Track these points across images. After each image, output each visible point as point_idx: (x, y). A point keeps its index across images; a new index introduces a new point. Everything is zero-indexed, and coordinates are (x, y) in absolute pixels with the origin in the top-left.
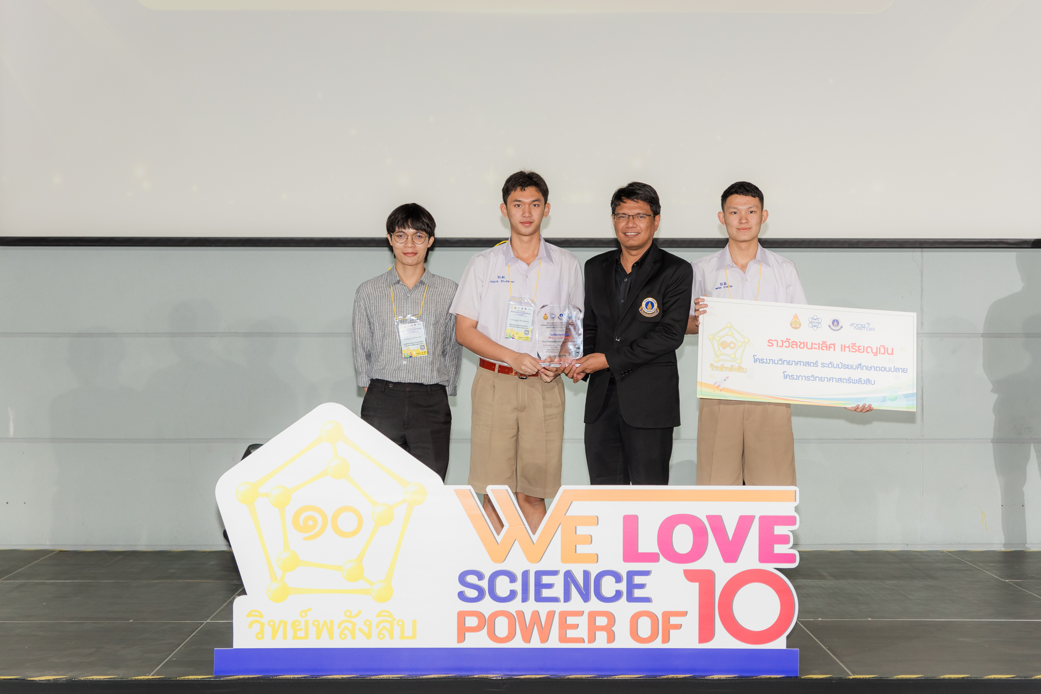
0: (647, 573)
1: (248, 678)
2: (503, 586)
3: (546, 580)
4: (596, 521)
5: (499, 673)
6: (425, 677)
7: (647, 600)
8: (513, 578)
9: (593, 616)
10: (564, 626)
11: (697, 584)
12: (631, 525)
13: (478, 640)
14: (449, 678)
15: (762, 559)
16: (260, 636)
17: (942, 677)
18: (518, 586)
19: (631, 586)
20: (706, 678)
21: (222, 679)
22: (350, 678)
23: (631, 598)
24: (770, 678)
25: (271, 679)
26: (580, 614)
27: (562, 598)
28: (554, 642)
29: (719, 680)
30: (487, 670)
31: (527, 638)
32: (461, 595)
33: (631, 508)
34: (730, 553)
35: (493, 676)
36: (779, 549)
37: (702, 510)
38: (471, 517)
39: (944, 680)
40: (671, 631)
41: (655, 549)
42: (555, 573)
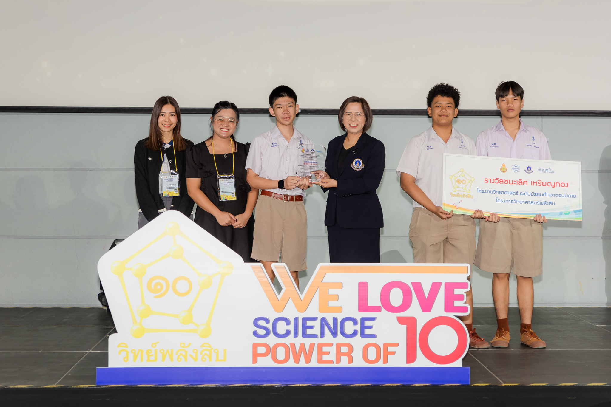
0: (373, 319)
1: (118, 386)
2: (282, 327)
3: (309, 323)
4: (340, 286)
5: (279, 383)
6: (232, 385)
7: (374, 336)
8: (288, 322)
9: (339, 346)
10: (321, 353)
11: (405, 326)
12: (363, 288)
13: (265, 362)
14: (247, 386)
15: (447, 310)
16: (126, 359)
17: (560, 385)
18: (291, 327)
19: (363, 327)
20: (411, 386)
21: (101, 387)
22: (183, 386)
23: (363, 335)
24: (452, 386)
25: (133, 387)
26: (331, 345)
27: (319, 335)
28: (314, 363)
29: (419, 387)
30: (272, 381)
31: (297, 361)
32: (255, 333)
33: (363, 277)
34: (426, 306)
35: (275, 385)
36: (457, 303)
37: (408, 279)
38: (261, 283)
39: (561, 386)
40: (389, 356)
41: (379, 304)
42: (315, 319)
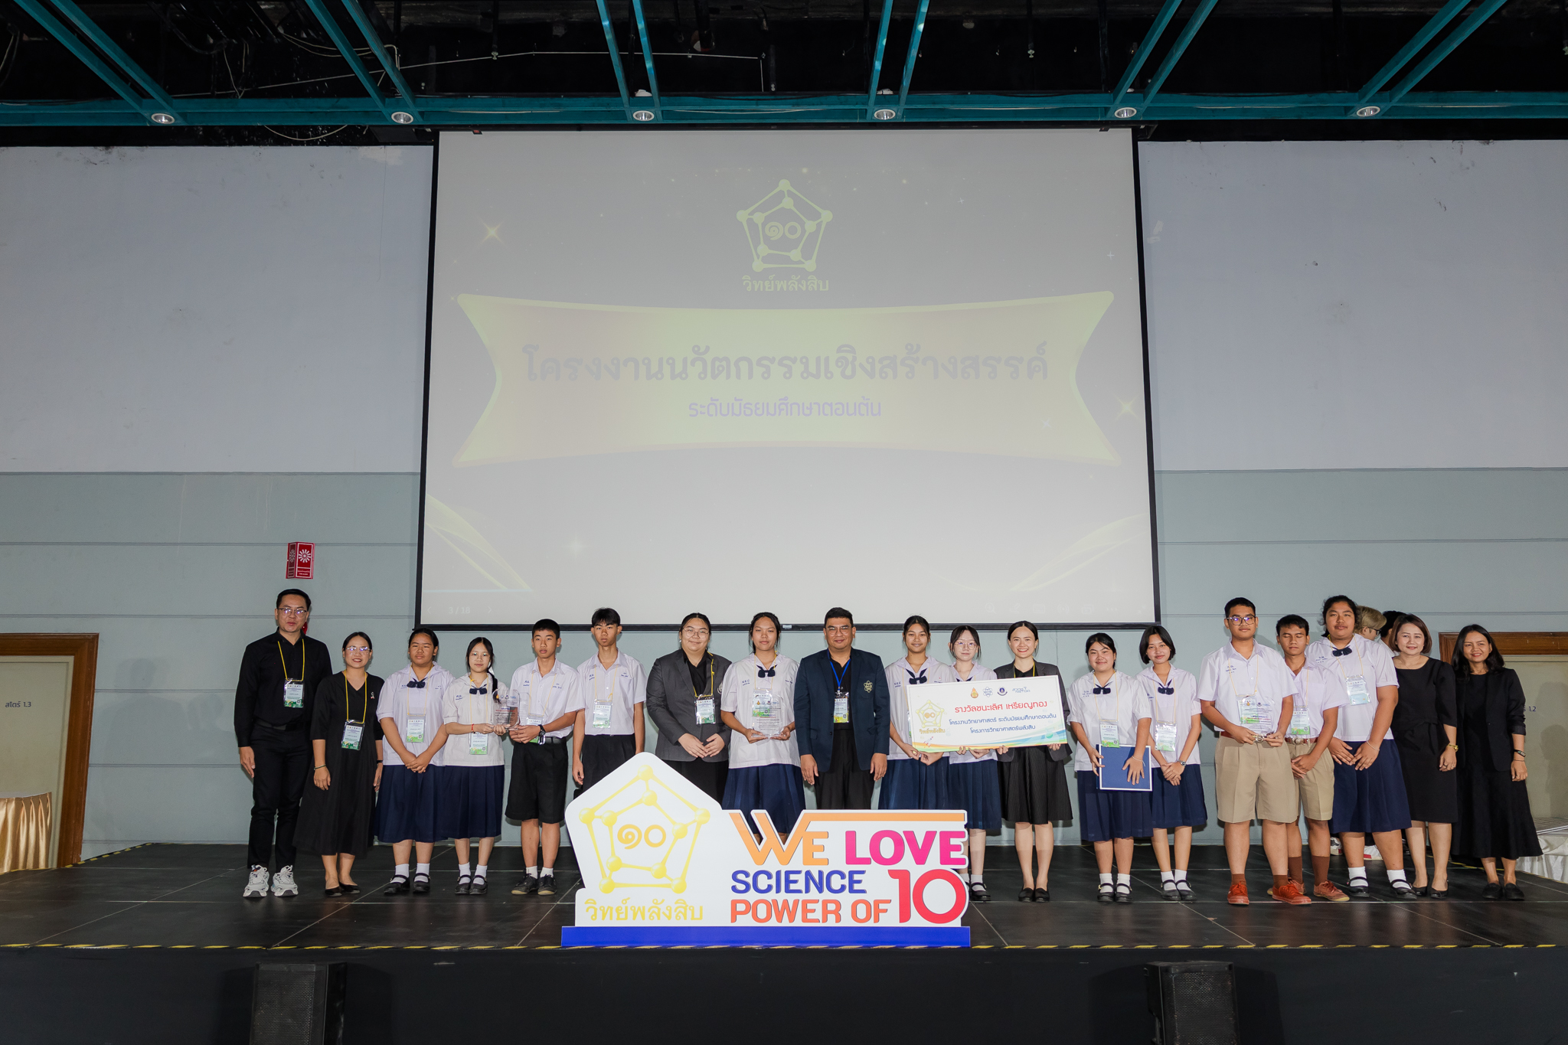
0: (862, 872)
1: (585, 948)
2: (763, 882)
3: (792, 877)
6: (708, 947)
7: (863, 891)
9: (825, 903)
10: (805, 911)
13: (746, 921)
18: (773, 882)
19: (852, 882)
20: (905, 948)
21: (567, 949)
22: (656, 948)
23: (852, 891)
24: (950, 948)
25: (601, 949)
26: (817, 901)
27: (804, 891)
28: (798, 922)
30: (752, 943)
31: (780, 920)
32: (734, 889)
35: (755, 947)
42: (799, 872)
